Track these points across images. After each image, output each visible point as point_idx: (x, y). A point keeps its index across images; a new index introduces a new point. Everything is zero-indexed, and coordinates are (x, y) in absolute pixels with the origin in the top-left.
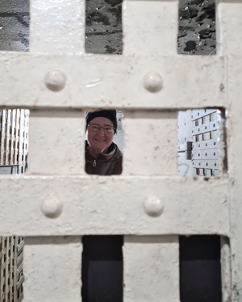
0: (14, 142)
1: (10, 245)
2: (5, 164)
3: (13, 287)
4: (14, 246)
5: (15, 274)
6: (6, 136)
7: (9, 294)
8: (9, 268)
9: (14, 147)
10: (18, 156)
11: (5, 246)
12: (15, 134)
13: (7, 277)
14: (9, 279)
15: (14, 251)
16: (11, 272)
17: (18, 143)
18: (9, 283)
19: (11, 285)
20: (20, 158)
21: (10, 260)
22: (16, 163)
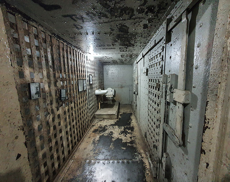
0: (83, 70)
1: (86, 107)
2: (80, 78)
3: (88, 120)
4: (87, 107)
5: (89, 116)
6: (79, 68)
7: (87, 122)
8: (86, 114)
9: (83, 72)
10: (85, 76)
11: (84, 107)
12: (83, 67)
13: (86, 117)
14: (87, 117)
15: (87, 108)
16: (87, 115)
17: (85, 71)
18: (87, 118)
19: (88, 119)
20: (86, 76)
21: (86, 111)
22: (85, 78)
